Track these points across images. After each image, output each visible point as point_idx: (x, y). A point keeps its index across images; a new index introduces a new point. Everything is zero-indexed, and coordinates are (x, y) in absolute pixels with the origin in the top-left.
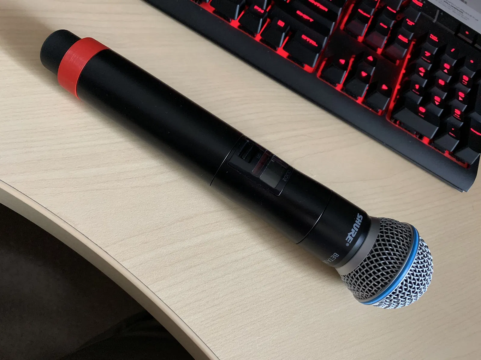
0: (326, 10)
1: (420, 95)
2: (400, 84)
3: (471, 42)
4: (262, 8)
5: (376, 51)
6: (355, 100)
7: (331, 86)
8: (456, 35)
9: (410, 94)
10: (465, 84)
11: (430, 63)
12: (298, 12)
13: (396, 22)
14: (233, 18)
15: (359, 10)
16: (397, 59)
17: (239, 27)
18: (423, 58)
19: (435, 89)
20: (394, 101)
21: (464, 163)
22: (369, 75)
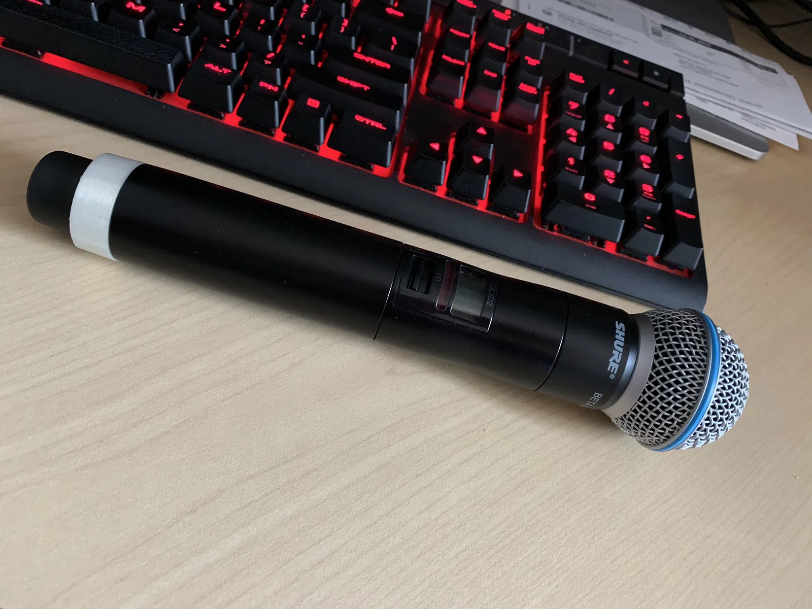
0: (388, 66)
1: (580, 174)
2: (544, 164)
3: (636, 75)
4: (274, 83)
5: (489, 117)
6: (473, 207)
7: (428, 191)
8: (610, 68)
9: (564, 176)
10: (646, 141)
11: (582, 119)
12: (340, 79)
13: (509, 65)
14: (226, 111)
15: (444, 57)
16: (526, 125)
17: (241, 124)
18: (569, 113)
19: (602, 159)
20: (540, 194)
21: (682, 270)
22: (486, 160)
